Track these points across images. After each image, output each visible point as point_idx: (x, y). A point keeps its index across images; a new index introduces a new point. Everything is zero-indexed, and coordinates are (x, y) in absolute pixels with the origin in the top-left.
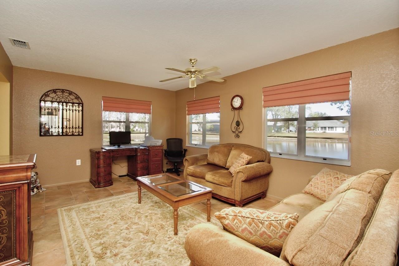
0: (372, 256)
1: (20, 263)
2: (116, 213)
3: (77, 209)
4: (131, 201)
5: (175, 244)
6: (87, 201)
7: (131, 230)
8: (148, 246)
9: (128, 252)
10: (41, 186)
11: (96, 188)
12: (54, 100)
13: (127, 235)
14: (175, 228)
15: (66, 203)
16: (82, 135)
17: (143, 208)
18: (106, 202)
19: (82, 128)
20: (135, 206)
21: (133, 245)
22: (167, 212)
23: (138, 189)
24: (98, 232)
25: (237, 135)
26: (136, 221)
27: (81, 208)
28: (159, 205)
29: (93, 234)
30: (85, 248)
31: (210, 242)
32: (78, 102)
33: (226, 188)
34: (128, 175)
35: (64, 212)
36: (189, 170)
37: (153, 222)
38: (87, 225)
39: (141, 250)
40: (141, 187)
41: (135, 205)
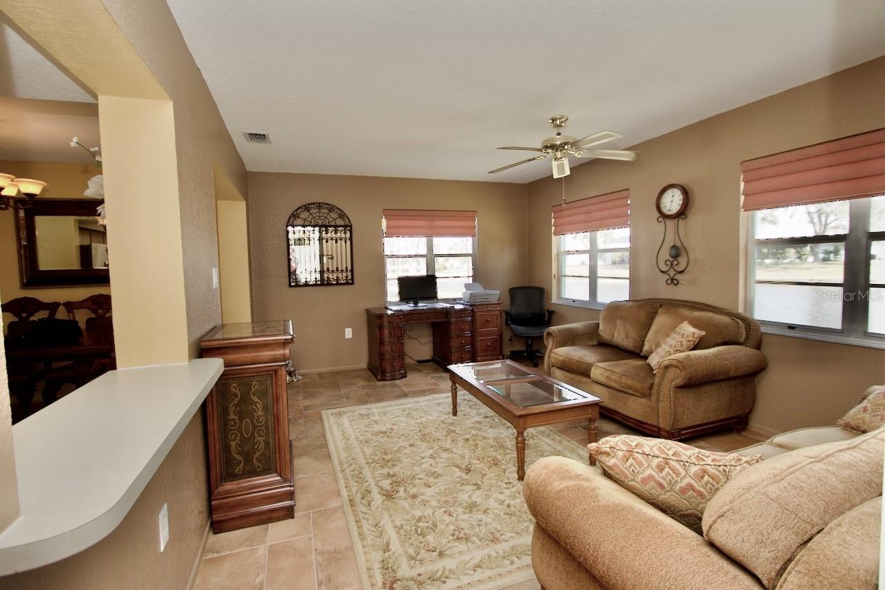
0: (848, 538)
1: (282, 482)
2: (413, 428)
3: (350, 414)
4: (440, 408)
5: (518, 495)
6: (366, 402)
7: (438, 460)
8: (470, 491)
9: (434, 496)
10: (294, 371)
11: (379, 381)
12: (307, 223)
13: (431, 468)
14: (518, 467)
15: (333, 402)
16: (352, 283)
17: (461, 424)
18: (396, 407)
19: (352, 271)
20: (446, 420)
21: (441, 485)
22: (507, 437)
23: (452, 387)
24: (385, 456)
25: (672, 279)
26: (448, 446)
27: (356, 413)
28: (492, 421)
29: (377, 458)
30: (365, 478)
31: (565, 487)
32: (343, 223)
33: (637, 400)
34: (432, 360)
35: (331, 416)
36: (556, 356)
37: (479, 452)
38: (366, 442)
39: (455, 495)
40: (457, 385)
41: (446, 417)
